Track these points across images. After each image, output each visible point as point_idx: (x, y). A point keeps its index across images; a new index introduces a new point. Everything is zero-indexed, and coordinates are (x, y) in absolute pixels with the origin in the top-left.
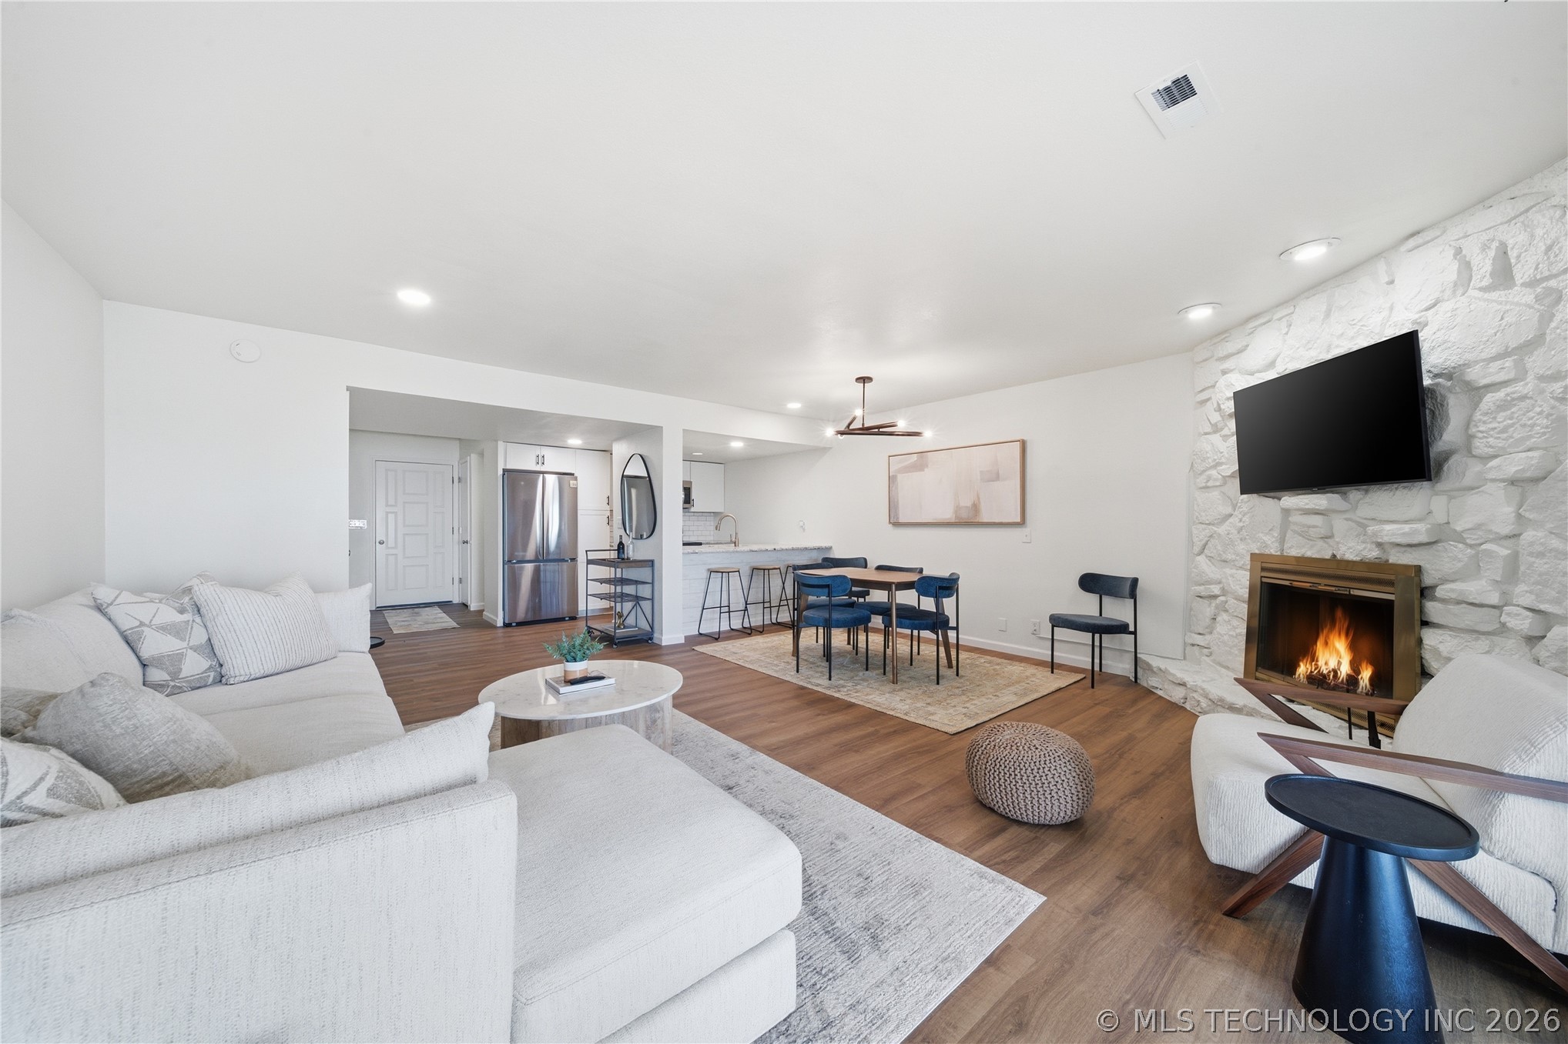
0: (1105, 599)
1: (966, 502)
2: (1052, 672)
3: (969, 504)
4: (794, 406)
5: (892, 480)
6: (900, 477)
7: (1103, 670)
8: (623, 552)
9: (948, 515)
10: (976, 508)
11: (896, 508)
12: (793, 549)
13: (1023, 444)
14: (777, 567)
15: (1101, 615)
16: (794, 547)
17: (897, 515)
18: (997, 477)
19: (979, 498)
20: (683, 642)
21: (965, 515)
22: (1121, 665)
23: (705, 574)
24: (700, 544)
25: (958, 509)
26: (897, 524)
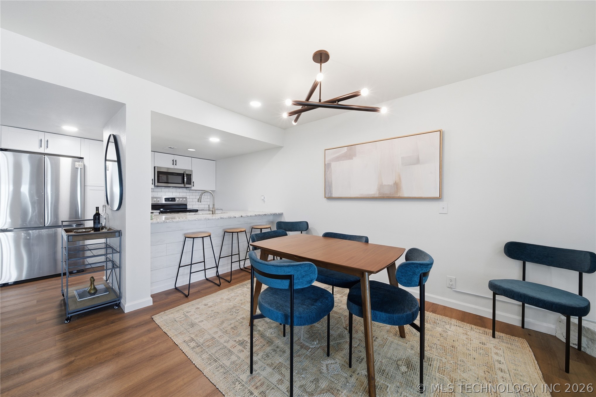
0: (527, 264)
1: (389, 181)
2: (494, 336)
3: (391, 183)
4: (256, 104)
5: (327, 167)
6: (333, 164)
7: (525, 327)
8: (99, 223)
9: (373, 191)
10: (397, 186)
11: (330, 186)
12: (256, 216)
13: (441, 133)
14: (243, 230)
15: (524, 279)
16: (257, 214)
17: (331, 192)
18: (418, 161)
19: (400, 179)
20: (151, 304)
21: (387, 192)
22: (545, 324)
23: (183, 239)
24: (196, 211)
25: (381, 186)
26: (330, 198)
